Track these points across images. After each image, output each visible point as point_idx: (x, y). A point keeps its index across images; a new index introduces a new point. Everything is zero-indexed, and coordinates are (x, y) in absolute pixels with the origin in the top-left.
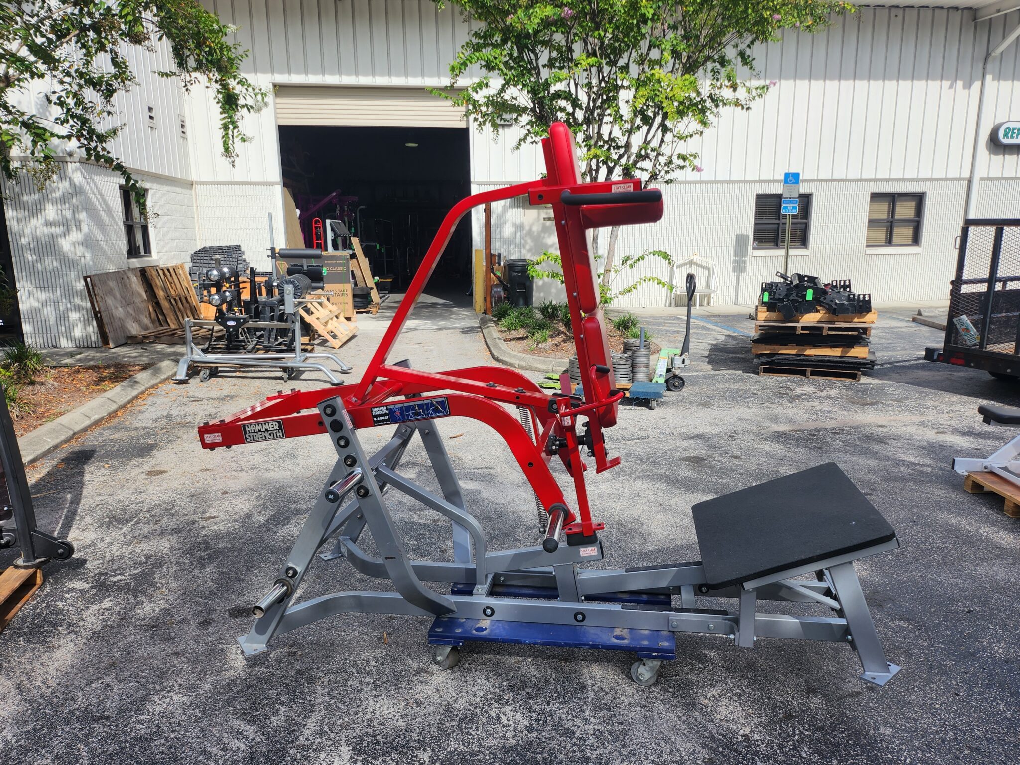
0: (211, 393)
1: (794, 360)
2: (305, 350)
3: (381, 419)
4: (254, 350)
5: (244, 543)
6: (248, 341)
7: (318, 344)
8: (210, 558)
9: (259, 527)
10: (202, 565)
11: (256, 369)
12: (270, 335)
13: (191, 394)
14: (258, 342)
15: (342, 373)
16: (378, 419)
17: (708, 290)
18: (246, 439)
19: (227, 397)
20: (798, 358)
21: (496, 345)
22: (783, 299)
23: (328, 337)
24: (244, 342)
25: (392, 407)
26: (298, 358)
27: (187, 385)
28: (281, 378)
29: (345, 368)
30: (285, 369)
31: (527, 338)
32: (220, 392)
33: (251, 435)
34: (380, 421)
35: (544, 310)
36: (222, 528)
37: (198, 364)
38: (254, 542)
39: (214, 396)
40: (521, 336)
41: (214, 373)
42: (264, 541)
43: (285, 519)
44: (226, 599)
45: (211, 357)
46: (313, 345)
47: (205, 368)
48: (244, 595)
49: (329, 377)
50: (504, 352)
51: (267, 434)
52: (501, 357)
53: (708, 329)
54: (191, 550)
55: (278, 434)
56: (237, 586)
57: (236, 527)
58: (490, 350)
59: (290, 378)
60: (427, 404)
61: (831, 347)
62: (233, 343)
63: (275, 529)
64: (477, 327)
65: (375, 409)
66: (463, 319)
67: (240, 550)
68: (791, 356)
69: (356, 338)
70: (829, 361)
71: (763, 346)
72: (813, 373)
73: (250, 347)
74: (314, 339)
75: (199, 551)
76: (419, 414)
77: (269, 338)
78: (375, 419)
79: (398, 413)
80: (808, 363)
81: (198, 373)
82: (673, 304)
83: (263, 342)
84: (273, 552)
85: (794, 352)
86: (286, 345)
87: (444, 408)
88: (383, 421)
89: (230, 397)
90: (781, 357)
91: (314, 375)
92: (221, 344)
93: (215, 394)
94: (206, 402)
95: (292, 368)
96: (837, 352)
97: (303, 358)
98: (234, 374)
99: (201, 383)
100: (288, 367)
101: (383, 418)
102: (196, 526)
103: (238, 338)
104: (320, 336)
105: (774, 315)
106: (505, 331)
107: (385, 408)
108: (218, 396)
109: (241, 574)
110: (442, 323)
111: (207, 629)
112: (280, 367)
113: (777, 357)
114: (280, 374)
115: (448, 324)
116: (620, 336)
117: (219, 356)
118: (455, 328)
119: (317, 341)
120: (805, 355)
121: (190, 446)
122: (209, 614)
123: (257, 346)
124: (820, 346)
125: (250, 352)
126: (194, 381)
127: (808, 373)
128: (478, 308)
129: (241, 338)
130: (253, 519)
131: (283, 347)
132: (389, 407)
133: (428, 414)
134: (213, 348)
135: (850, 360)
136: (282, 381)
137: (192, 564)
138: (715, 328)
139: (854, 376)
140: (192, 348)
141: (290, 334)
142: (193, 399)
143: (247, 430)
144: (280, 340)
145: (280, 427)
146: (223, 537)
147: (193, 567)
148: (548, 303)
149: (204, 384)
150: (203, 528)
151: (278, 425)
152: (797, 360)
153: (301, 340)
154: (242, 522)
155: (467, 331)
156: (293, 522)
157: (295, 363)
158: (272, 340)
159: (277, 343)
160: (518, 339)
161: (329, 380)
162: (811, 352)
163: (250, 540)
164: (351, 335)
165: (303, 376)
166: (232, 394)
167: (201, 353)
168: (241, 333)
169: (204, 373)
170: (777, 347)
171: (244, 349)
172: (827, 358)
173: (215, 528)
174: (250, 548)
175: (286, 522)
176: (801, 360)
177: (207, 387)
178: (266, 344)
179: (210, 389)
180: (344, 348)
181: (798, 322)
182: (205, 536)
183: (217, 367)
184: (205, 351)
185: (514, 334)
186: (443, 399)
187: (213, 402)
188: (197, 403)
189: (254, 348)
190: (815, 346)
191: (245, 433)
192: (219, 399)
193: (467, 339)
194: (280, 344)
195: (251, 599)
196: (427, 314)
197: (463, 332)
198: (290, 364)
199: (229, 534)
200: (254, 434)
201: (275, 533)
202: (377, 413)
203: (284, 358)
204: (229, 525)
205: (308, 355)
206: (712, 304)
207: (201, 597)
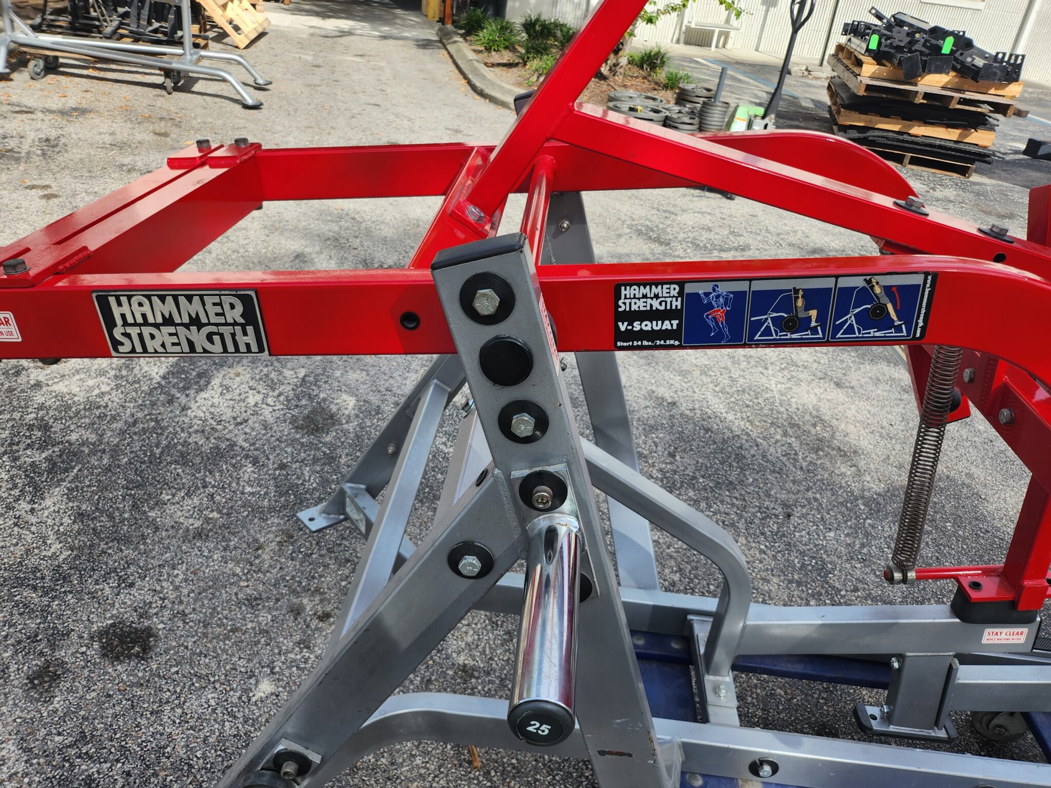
0: (49, 100)
1: (893, 140)
2: (196, 46)
3: (647, 326)
4: (115, 35)
5: (122, 432)
6: (105, 21)
7: (214, 39)
8: (54, 468)
9: (151, 392)
10: (37, 488)
11: (120, 68)
12: (139, 14)
13: (14, 99)
14: (121, 23)
15: (256, 88)
16: (637, 326)
17: (727, 26)
18: (116, 343)
19: (75, 109)
20: (901, 137)
21: (475, 71)
22: (904, 47)
23: (229, 29)
24: (98, 20)
25: (700, 289)
26: (189, 57)
27: (9, 83)
28: (161, 87)
29: (261, 81)
30: (168, 73)
31: (517, 65)
32: (63, 99)
33: (134, 331)
34: (642, 335)
35: (529, 26)
36: (75, 390)
37: (24, 49)
38: (144, 430)
39: (54, 107)
40: (505, 61)
41: (52, 66)
42: (164, 429)
43: (200, 375)
44: (93, 595)
45: (45, 39)
46: (206, 38)
47: (35, 57)
48: (132, 585)
49: (239, 93)
50: (492, 84)
51: (199, 337)
52: (488, 91)
53: (740, 81)
54: (11, 445)
55: (242, 340)
56: (115, 557)
57: (105, 388)
58: (465, 77)
59: (176, 89)
60: (846, 292)
61: (948, 126)
62: (81, 21)
63: (183, 400)
64: (436, 41)
65: (633, 291)
66: (413, 27)
67: (115, 452)
68: (890, 134)
69: (267, 36)
70: (940, 147)
71: (856, 115)
72: (913, 161)
73: (108, 30)
74: (206, 31)
75: (29, 446)
76: (804, 324)
77: (139, 19)
78: (623, 327)
79: (719, 312)
80: (911, 146)
81: (24, 64)
82: (682, 40)
83: (128, 25)
84: (184, 459)
85: (896, 128)
86: (165, 34)
87: (907, 315)
88: (652, 335)
89: (81, 111)
90: (877, 133)
91: (213, 88)
92: (64, 21)
93: (55, 103)
94: (40, 115)
95: (179, 72)
96: (952, 134)
97: (195, 57)
98: (85, 72)
99: (32, 82)
100: (172, 70)
101: (657, 326)
102: (22, 379)
103: (89, 13)
104: (216, 26)
105: (884, 71)
106: (481, 52)
107: (675, 290)
108: (60, 106)
109: (122, 521)
110: (386, 29)
111: (49, 701)
112: (160, 69)
113: (870, 133)
114: (160, 80)
115: (395, 32)
116: (644, 78)
117: (59, 39)
118: (405, 38)
119: (211, 34)
120: (909, 134)
121: (14, 196)
122: (53, 647)
123: (121, 31)
124: (933, 124)
125: (109, 38)
126: (21, 78)
127: (907, 160)
128: (431, 14)
129: (94, 14)
130: (136, 371)
131: (160, 36)
132: (689, 288)
133: (837, 329)
134: (49, 26)
135: (967, 148)
136: (164, 93)
137: (15, 486)
138: (747, 79)
139: (963, 172)
140: (12, 21)
141: (171, 17)
142: (17, 109)
143: (117, 312)
144: (156, 25)
145: (249, 316)
146: (77, 413)
147: (16, 492)
148: (533, 18)
149: (37, 84)
150: (38, 385)
151: (239, 308)
152: (898, 140)
153: (189, 29)
154: (116, 377)
155: (425, 44)
156: (216, 382)
157: (183, 64)
158: (144, 23)
159: (150, 28)
160: (504, 65)
161: (238, 97)
162: (919, 131)
163: (135, 423)
164: (260, 30)
165: (197, 87)
166: (84, 105)
167: (28, 30)
168: (93, 7)
169: (36, 65)
170: (875, 118)
171: (100, 32)
172: (938, 142)
173: (61, 387)
174: (137, 446)
175: (202, 382)
176: (903, 141)
177: (42, 90)
178: (133, 27)
179: (46, 93)
180: (252, 49)
181: (916, 85)
182: (41, 407)
183: (56, 58)
184: (37, 29)
185: (495, 57)
186: (918, 280)
187: (51, 116)
188: (24, 116)
189: (114, 32)
190: (926, 122)
191: (111, 324)
192: (62, 113)
193: (425, 56)
194: (156, 31)
195: (148, 598)
196: (361, 14)
197: (419, 46)
198: (175, 65)
199: (91, 406)
200: (146, 331)
201: (184, 409)
202: (639, 305)
203: (164, 54)
204: (91, 383)
205: (203, 53)
206: (729, 46)
207: (35, 588)
